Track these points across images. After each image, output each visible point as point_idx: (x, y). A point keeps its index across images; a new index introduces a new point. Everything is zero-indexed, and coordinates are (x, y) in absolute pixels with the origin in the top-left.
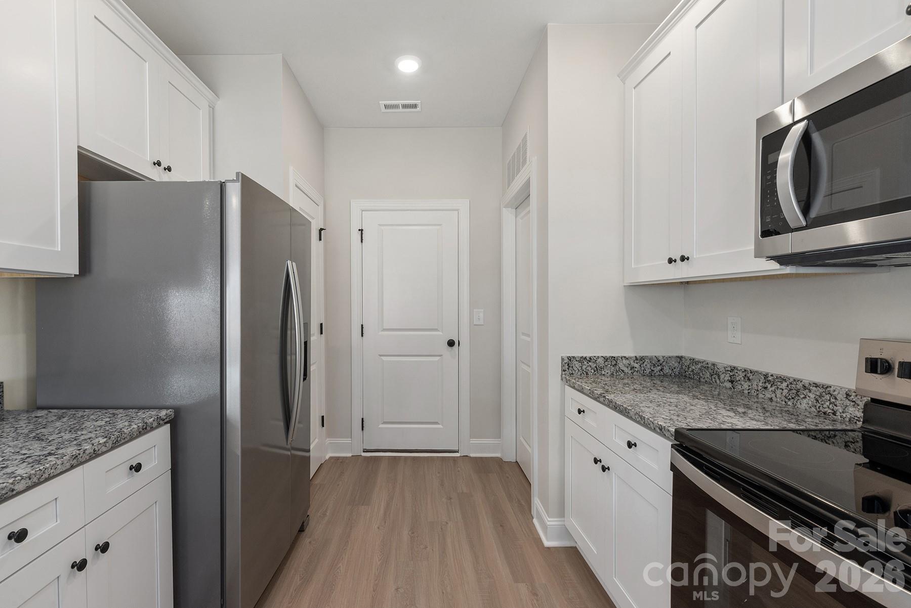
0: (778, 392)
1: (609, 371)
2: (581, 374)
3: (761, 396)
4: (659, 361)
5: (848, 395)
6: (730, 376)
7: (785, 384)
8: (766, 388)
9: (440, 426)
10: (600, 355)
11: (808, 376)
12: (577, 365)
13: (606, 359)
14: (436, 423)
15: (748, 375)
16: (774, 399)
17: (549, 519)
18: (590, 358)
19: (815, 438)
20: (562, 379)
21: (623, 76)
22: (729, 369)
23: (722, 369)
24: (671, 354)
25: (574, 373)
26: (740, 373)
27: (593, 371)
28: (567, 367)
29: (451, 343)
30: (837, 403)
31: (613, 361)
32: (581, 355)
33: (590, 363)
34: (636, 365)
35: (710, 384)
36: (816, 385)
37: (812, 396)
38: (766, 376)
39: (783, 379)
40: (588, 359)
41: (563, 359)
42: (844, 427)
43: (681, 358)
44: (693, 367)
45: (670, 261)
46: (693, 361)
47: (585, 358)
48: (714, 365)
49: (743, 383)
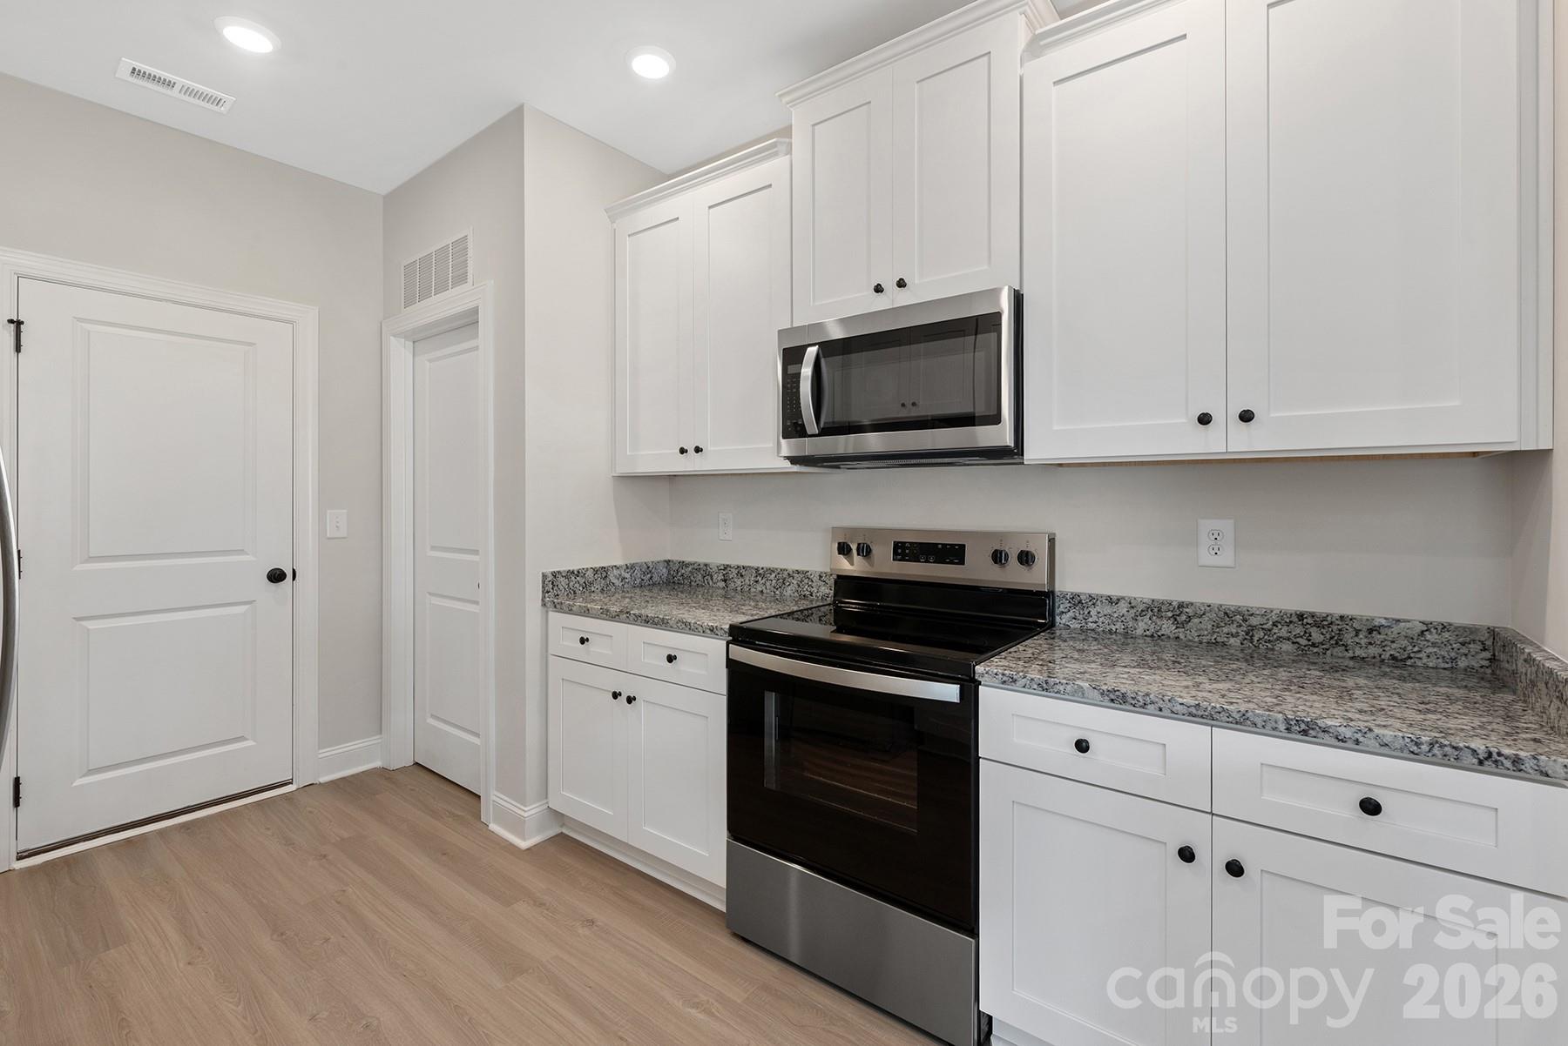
0: (768, 583)
1: (598, 586)
2: (568, 595)
3: (753, 590)
4: (649, 567)
5: (820, 577)
6: (724, 575)
7: (774, 575)
8: (757, 582)
9: (250, 743)
10: (589, 566)
11: (792, 566)
12: (563, 583)
13: (596, 571)
14: (242, 739)
15: (741, 571)
16: (765, 591)
17: (526, 809)
18: (578, 572)
19: (798, 620)
20: (544, 605)
21: (614, 214)
22: (722, 568)
23: (715, 569)
24: (659, 559)
25: (559, 593)
26: (733, 570)
27: (581, 589)
28: (551, 586)
29: (276, 576)
30: (813, 585)
31: (603, 572)
32: (567, 569)
33: (578, 578)
34: (627, 575)
35: (703, 586)
36: (798, 572)
37: (795, 582)
38: (757, 570)
39: (772, 571)
40: (576, 573)
41: (544, 576)
42: (819, 604)
43: (668, 562)
44: (683, 571)
45: (683, 451)
46: (683, 564)
47: (573, 572)
48: (706, 565)
49: (736, 580)
